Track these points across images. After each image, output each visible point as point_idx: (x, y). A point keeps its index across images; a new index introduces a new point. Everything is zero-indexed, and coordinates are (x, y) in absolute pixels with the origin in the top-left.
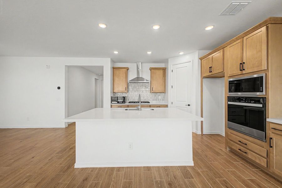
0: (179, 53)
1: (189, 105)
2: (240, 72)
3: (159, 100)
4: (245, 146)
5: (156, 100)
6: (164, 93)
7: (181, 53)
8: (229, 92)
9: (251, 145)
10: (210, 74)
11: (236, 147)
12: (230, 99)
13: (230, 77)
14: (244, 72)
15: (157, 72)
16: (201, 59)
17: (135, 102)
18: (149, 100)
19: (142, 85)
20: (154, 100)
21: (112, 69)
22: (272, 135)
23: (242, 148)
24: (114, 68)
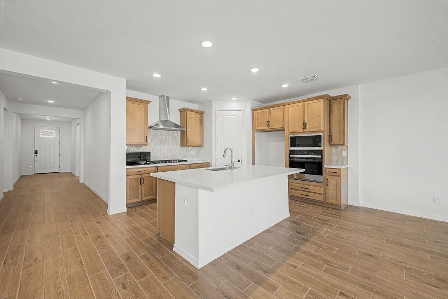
1: (239, 161)
2: (302, 130)
4: (307, 190)
6: (200, 146)
7: (235, 99)
8: (291, 146)
9: (312, 189)
10: (268, 127)
11: (298, 194)
12: (292, 152)
13: (292, 133)
14: (306, 130)
15: (193, 115)
16: (253, 110)
17: (165, 162)
22: (327, 177)
23: (304, 193)
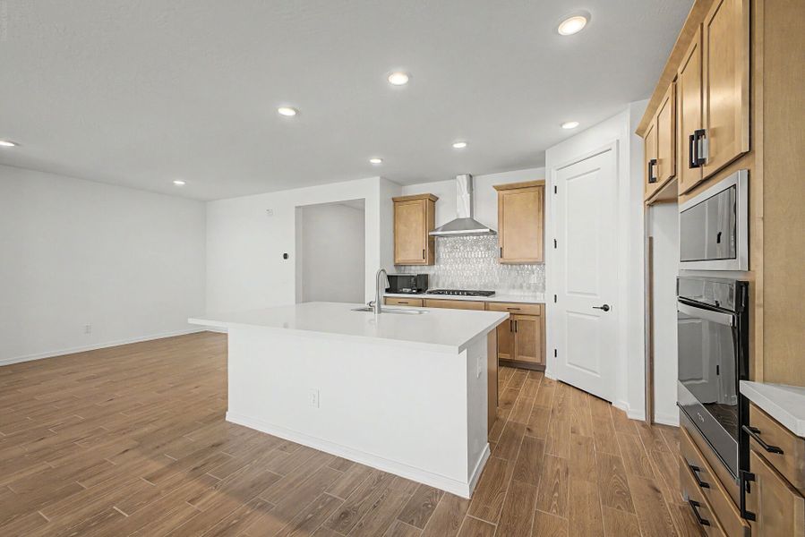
0: (561, 125)
1: (606, 308)
3: (532, 288)
5: (521, 287)
6: (539, 264)
7: (571, 126)
10: (654, 188)
14: (704, 171)
15: (518, 196)
16: (641, 134)
18: (495, 286)
19: (477, 241)
20: (514, 288)
21: (392, 203)
24: (395, 201)
